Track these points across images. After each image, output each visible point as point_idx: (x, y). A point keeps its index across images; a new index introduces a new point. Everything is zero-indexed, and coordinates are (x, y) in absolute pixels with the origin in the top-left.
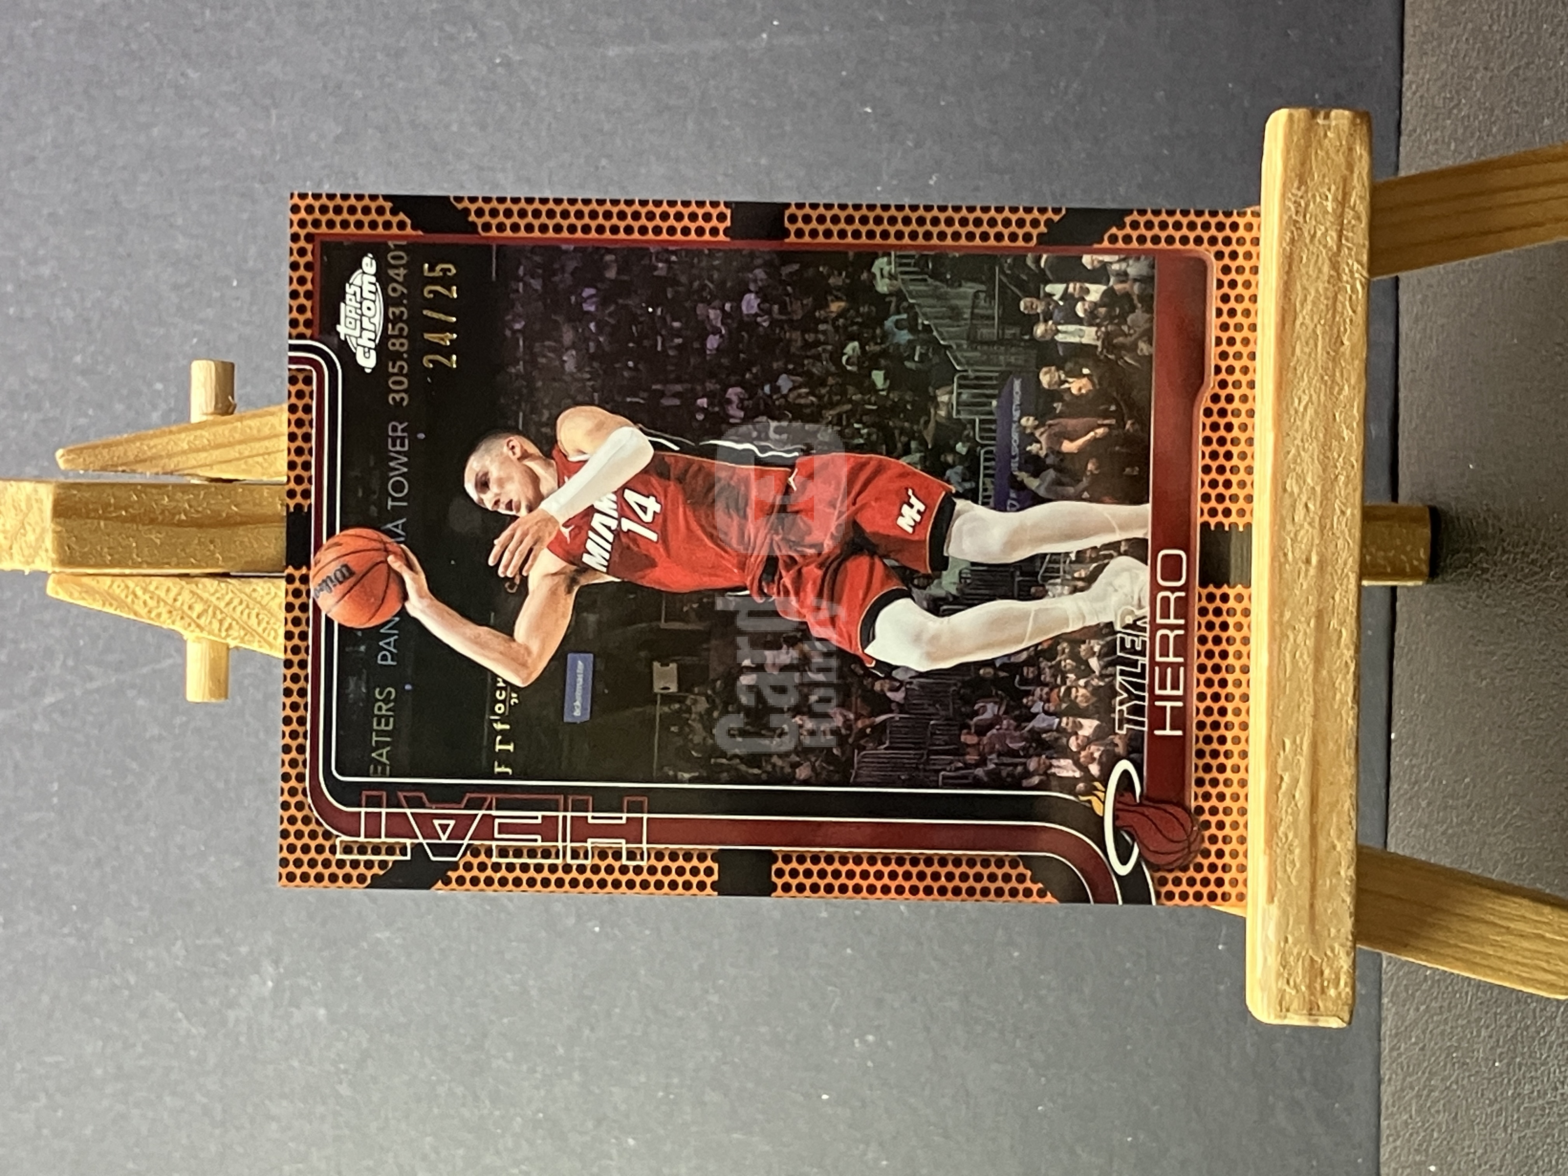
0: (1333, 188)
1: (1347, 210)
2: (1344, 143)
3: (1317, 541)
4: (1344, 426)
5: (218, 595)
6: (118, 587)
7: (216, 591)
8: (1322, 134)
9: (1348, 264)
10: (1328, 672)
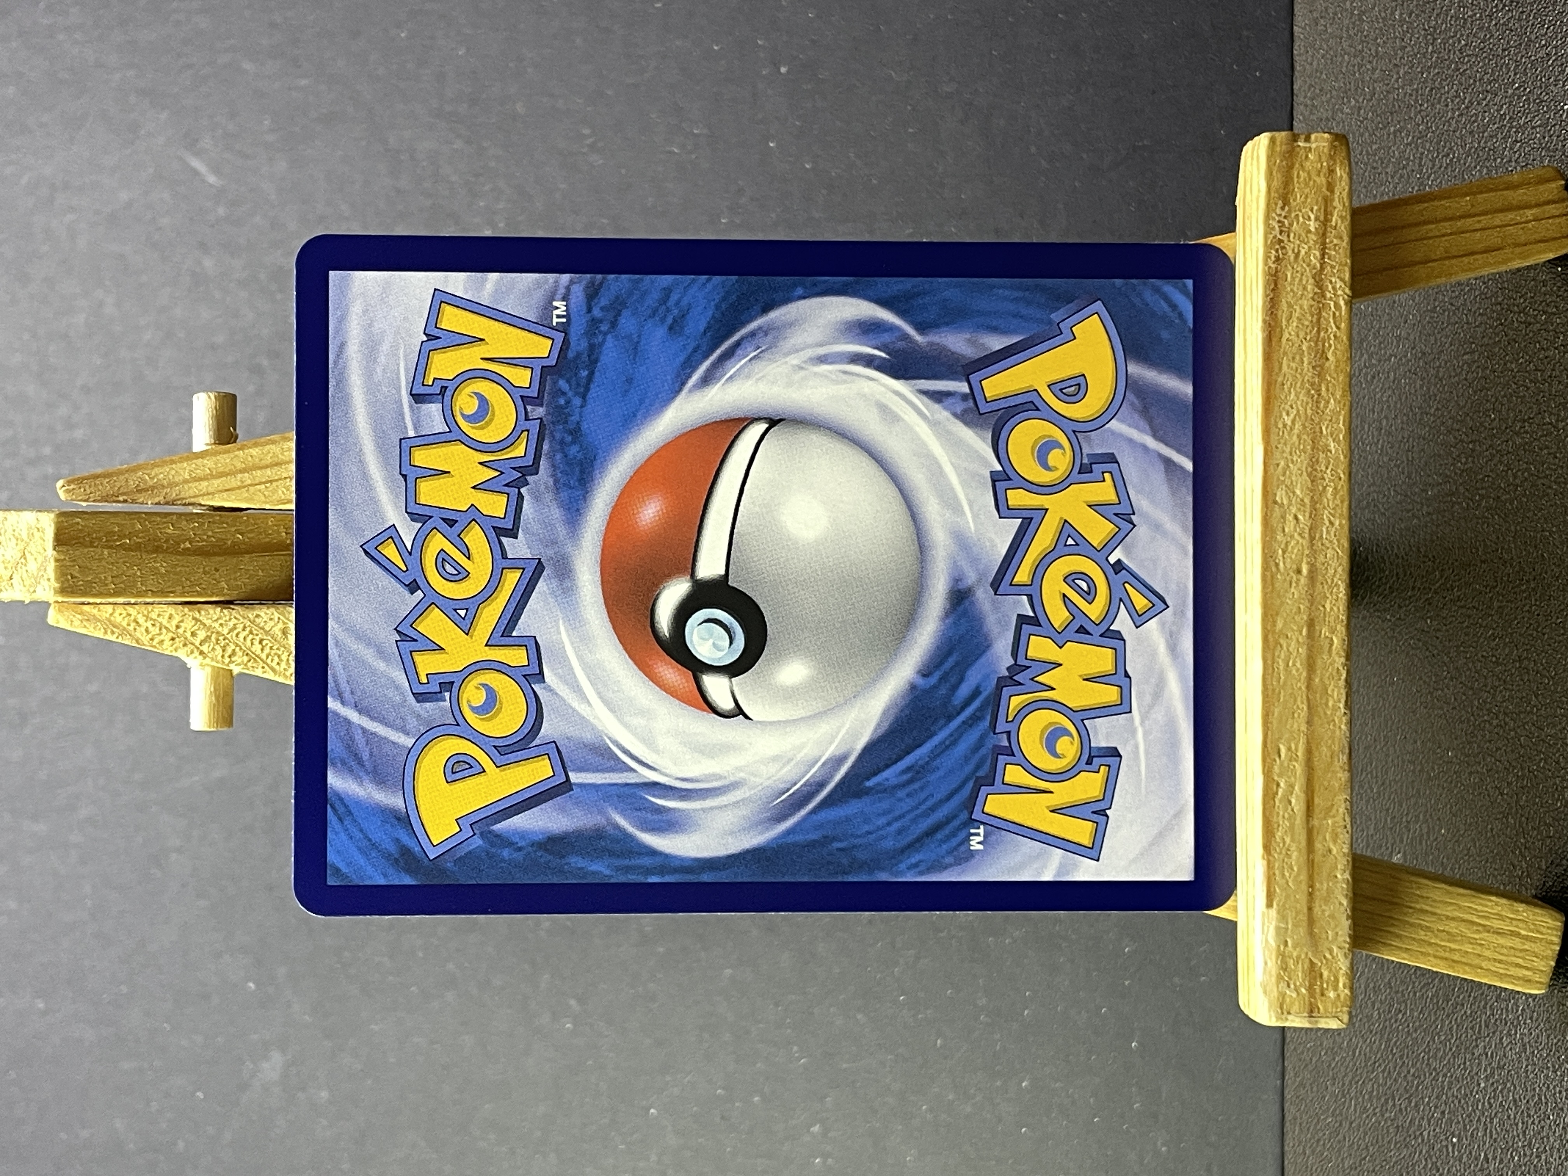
0: (1315, 208)
1: (1329, 229)
4: (1331, 439)
5: (220, 621)
6: (119, 616)
7: (218, 619)
8: (1304, 158)
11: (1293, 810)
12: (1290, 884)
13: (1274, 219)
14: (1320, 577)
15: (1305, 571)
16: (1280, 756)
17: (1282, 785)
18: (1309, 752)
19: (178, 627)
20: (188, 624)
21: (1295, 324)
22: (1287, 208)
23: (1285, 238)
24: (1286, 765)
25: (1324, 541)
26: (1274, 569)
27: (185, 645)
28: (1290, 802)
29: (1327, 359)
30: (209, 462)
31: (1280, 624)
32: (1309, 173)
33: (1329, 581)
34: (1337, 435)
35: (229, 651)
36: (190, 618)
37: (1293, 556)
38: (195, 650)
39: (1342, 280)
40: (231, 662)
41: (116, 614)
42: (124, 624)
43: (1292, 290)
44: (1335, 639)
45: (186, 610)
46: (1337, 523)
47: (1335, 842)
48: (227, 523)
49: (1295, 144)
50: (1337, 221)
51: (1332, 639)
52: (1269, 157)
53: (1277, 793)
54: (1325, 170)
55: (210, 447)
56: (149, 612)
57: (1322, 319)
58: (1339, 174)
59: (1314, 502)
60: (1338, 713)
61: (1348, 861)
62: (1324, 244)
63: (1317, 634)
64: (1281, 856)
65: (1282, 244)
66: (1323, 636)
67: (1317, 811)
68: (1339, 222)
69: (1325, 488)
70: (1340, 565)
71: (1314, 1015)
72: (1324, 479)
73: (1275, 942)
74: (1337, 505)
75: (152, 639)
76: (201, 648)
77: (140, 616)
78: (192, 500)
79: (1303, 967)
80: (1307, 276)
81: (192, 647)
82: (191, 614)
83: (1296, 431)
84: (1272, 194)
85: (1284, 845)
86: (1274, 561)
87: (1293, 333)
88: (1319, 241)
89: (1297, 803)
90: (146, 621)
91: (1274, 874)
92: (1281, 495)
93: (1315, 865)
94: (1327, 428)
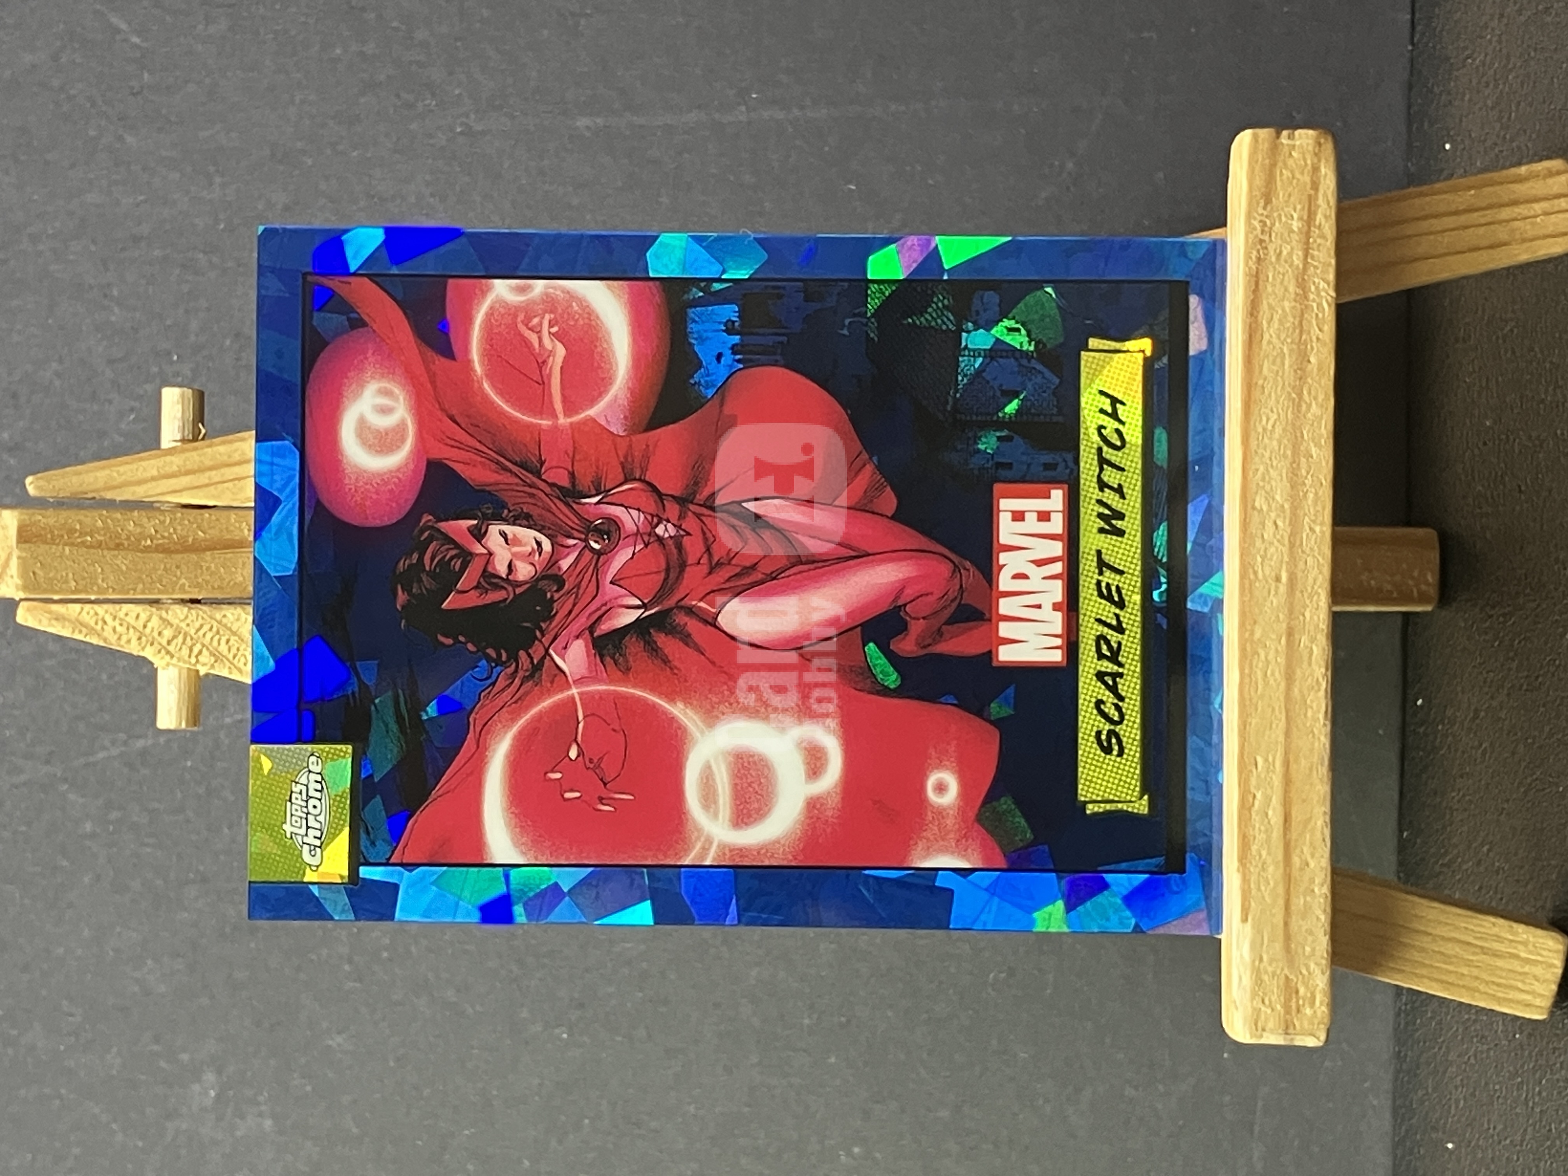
2: (1309, 162)
3: (1286, 559)
9: (1314, 283)
10: (1301, 691)
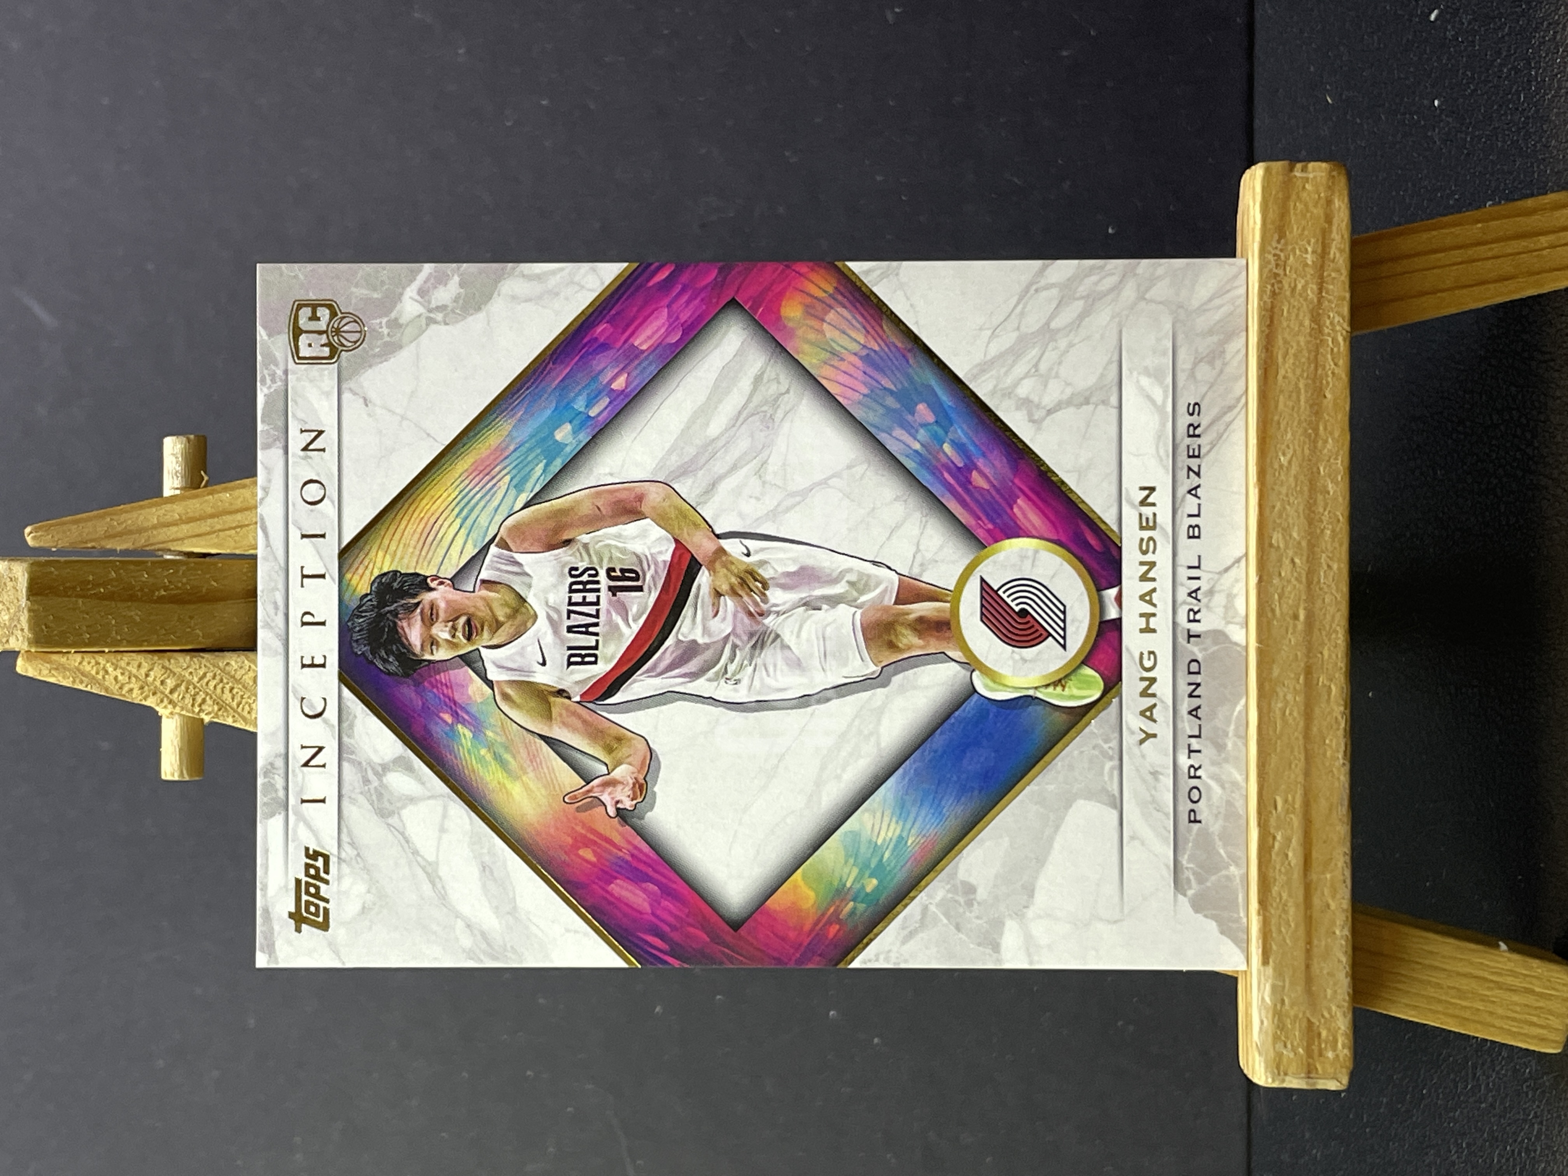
11: (1289, 864)
12: (1288, 941)
13: (1270, 253)
14: (1317, 623)
15: (1302, 617)
16: (1276, 808)
17: (1279, 838)
18: (1307, 804)
19: (147, 675)
20: (157, 673)
21: (1291, 361)
22: (1283, 241)
23: (1281, 272)
24: (1282, 817)
25: (1322, 586)
26: (1270, 615)
27: (154, 694)
28: (1287, 856)
29: (1325, 397)
30: (178, 510)
31: (1276, 672)
32: (1306, 205)
33: (1328, 628)
34: (1336, 476)
35: (199, 700)
36: (160, 667)
37: (1290, 602)
38: (165, 699)
39: (1339, 314)
40: (201, 711)
41: (85, 663)
42: (93, 672)
43: (1288, 326)
44: (1333, 687)
45: (156, 658)
46: (1335, 566)
47: (1333, 897)
48: (202, 570)
49: (1293, 174)
50: (1335, 254)
51: (1330, 687)
52: (1264, 189)
53: (1273, 846)
54: (1323, 201)
55: (178, 492)
56: (118, 661)
57: (1319, 356)
58: (1337, 205)
59: (1312, 546)
60: (1337, 764)
61: (1347, 917)
62: (1321, 277)
63: (1315, 682)
64: (1278, 912)
65: (1278, 279)
66: (1320, 684)
67: (1314, 864)
68: (1338, 255)
69: (1322, 531)
70: (1338, 610)
71: (1312, 1075)
72: (1322, 521)
73: (1271, 1000)
74: (1335, 548)
75: (121, 688)
76: (170, 696)
77: (108, 665)
78: (161, 546)
79: (1300, 1027)
80: (1304, 312)
81: (162, 696)
82: (160, 662)
83: (1293, 472)
84: (1269, 226)
85: (1281, 900)
86: (1270, 606)
87: (1289, 370)
88: (1317, 275)
89: (1294, 856)
90: (115, 670)
91: (1270, 930)
92: (1277, 538)
93: (1314, 921)
94: (1325, 468)
